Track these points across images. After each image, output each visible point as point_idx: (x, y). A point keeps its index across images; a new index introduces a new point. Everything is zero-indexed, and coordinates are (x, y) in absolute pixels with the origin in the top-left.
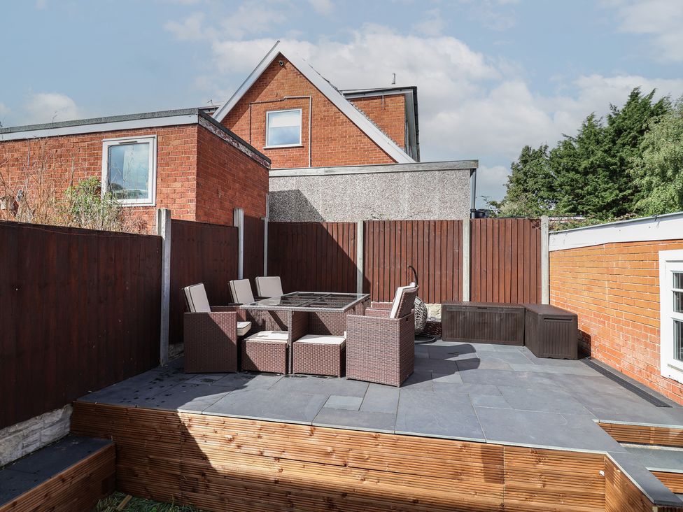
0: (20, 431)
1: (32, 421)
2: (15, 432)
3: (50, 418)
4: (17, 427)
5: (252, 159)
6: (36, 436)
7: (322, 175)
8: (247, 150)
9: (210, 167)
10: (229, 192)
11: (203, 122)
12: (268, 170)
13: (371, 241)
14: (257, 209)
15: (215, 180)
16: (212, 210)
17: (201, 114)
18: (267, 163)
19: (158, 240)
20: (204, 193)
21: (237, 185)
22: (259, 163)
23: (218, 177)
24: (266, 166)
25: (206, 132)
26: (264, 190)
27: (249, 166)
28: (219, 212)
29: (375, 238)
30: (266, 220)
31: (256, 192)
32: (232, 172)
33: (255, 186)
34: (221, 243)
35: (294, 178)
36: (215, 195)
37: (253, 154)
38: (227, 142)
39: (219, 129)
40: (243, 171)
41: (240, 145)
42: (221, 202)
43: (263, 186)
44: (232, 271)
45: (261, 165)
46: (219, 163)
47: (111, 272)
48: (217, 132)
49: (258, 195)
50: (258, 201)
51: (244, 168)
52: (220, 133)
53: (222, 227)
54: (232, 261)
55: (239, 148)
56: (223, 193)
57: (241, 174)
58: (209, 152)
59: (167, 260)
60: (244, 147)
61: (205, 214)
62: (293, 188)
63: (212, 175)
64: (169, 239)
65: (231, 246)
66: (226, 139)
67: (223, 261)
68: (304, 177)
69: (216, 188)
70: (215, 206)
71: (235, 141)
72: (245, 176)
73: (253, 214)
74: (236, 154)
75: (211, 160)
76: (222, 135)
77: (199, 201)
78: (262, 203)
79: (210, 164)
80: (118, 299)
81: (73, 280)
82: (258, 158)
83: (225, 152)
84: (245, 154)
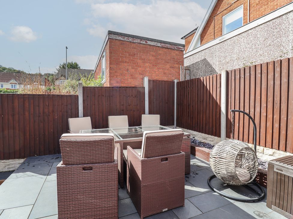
0: (6, 162)
1: (10, 160)
2: (3, 162)
3: (19, 161)
4: (5, 161)
5: (163, 47)
6: (13, 166)
7: (218, 44)
8: (156, 43)
9: (120, 58)
10: (139, 69)
11: (113, 36)
12: (182, 51)
13: (233, 87)
14: (170, 75)
15: (126, 64)
16: (124, 80)
17: (110, 33)
18: (180, 47)
19: (77, 97)
20: (116, 72)
21: (147, 64)
22: (171, 49)
23: (128, 63)
24: (179, 49)
25: (117, 41)
26: (177, 64)
27: (160, 52)
28: (130, 80)
29: (236, 84)
30: (176, 81)
31: (168, 66)
32: (142, 58)
33: (168, 62)
34: (128, 96)
35: (203, 51)
36: (126, 72)
37: (163, 44)
38: (136, 42)
39: (127, 37)
40: (153, 56)
41: (148, 41)
42: (131, 75)
43: (176, 61)
44: (138, 110)
45: (174, 49)
46: (129, 55)
47: (46, 110)
48: (126, 39)
49: (171, 67)
50: (171, 71)
51: (154, 54)
52: (128, 39)
53: (129, 88)
54: (138, 105)
55: (147, 44)
56: (133, 70)
57: (151, 58)
58: (120, 51)
59: (80, 105)
60: (153, 42)
61: (117, 82)
62: (203, 58)
63: (123, 62)
64: (81, 96)
65: (138, 97)
66: (135, 41)
67: (129, 106)
68: (208, 49)
69: (127, 68)
70: (126, 77)
71: (143, 40)
72: (156, 58)
73: (165, 79)
74: (146, 48)
75: (122, 54)
76: (130, 39)
77: (112, 76)
78: (176, 72)
79: (121, 57)
80: (51, 121)
81: (27, 113)
82: (169, 46)
83: (134, 48)
84: (154, 46)
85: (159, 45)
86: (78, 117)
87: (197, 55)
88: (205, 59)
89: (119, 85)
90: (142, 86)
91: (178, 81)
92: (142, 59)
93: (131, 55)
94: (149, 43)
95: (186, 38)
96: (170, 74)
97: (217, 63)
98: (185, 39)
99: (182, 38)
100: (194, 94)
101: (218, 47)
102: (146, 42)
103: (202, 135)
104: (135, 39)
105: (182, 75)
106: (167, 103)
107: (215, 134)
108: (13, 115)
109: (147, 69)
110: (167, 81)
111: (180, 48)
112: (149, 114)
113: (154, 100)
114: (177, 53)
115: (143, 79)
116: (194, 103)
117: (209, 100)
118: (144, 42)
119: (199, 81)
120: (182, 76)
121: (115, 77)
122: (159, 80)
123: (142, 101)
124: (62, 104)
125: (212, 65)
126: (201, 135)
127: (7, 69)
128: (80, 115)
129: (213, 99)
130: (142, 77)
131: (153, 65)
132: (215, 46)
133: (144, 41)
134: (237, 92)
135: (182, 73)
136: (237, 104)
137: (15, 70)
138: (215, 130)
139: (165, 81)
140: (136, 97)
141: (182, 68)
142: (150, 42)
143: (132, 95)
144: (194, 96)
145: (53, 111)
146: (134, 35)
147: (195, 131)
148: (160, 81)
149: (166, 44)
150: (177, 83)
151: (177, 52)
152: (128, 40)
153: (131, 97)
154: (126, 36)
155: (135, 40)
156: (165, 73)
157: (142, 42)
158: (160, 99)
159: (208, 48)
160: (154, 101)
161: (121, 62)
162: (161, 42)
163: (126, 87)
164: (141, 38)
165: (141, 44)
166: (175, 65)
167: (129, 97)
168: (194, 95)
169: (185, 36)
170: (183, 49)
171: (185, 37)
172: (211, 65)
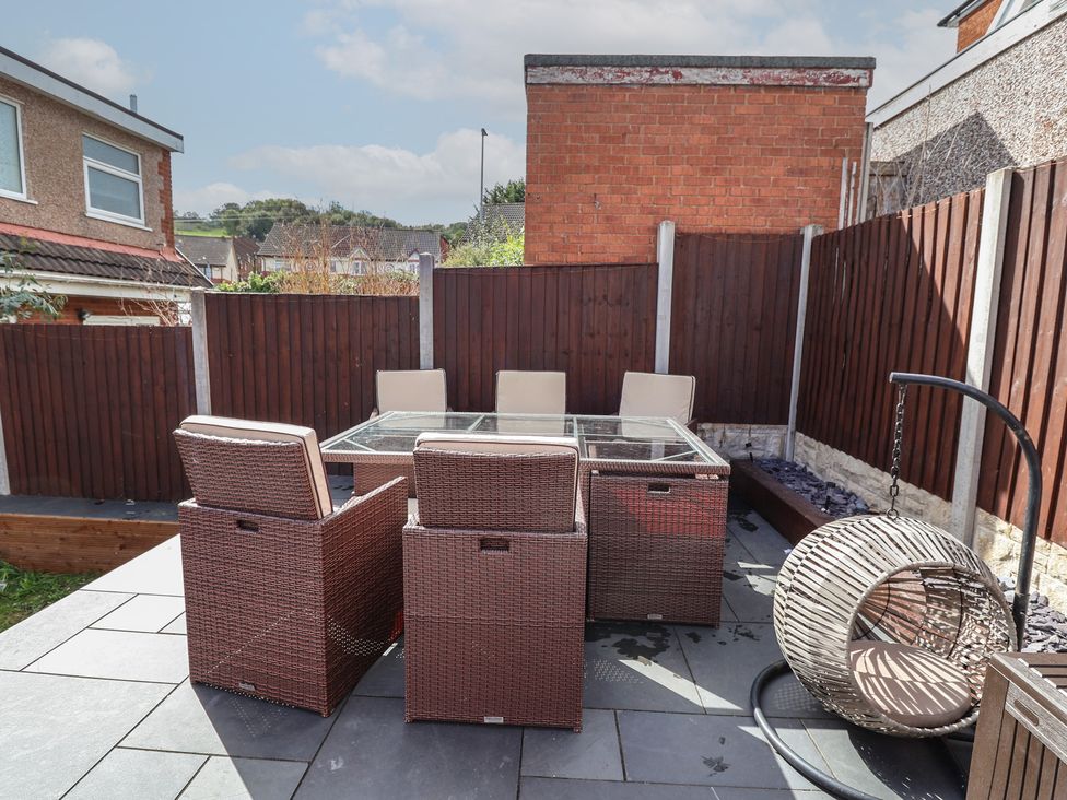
7: (1043, 29)
8: (723, 72)
9: (568, 156)
10: (643, 190)
11: (542, 75)
12: (860, 91)
13: (1035, 257)
14: (783, 208)
15: (586, 177)
16: (578, 237)
17: (532, 62)
18: (846, 72)
19: (413, 303)
20: (548, 210)
21: (677, 169)
22: (799, 88)
23: (597, 170)
24: (841, 82)
25: (556, 89)
26: (825, 153)
27: (742, 110)
28: (600, 239)
29: (1051, 241)
30: (809, 233)
31: (776, 168)
32: (657, 144)
33: (777, 152)
34: (590, 300)
35: (970, 79)
36: (587, 209)
37: (756, 73)
38: (632, 83)
39: (595, 69)
40: (706, 129)
41: (684, 72)
42: (608, 219)
43: (822, 142)
44: (627, 355)
45: (814, 89)
46: (603, 139)
47: (331, 343)
48: (591, 75)
49: (791, 172)
50: (791, 188)
51: (712, 120)
52: (601, 76)
53: (592, 269)
54: (629, 336)
55: (683, 81)
56: (616, 198)
57: (696, 138)
58: (566, 127)
59: (425, 330)
60: (710, 70)
61: (553, 249)
62: (968, 112)
63: (575, 169)
64: (427, 300)
65: (628, 304)
66: (627, 79)
67: (592, 336)
68: (993, 65)
69: (592, 192)
70: (586, 229)
71: (663, 70)
72: (719, 138)
73: (760, 224)
74: (675, 99)
75: (574, 139)
76: (610, 75)
77: (534, 228)
78: (818, 190)
79: (570, 150)
80: (345, 377)
81: (285, 350)
82: (787, 76)
83: (626, 108)
84: (715, 85)
85: (738, 77)
86: (418, 368)
87: (944, 99)
88: (977, 115)
89: (558, 258)
90: (649, 261)
91: (821, 232)
92: (657, 150)
93: (612, 140)
94: (690, 75)
95: (966, 19)
96: (785, 203)
97: (1030, 128)
98: (961, 22)
99: (944, 23)
100: (870, 290)
101: (1044, 45)
102: (677, 75)
103: (881, 478)
104: (626, 70)
105: (847, 203)
106: (759, 329)
107: (930, 484)
108: (254, 355)
109: (677, 190)
110: (766, 236)
111: (848, 79)
112: (670, 373)
113: (699, 313)
114: (831, 102)
115: (655, 231)
116: (866, 332)
117: (923, 319)
118: (668, 78)
119: (894, 227)
120: (847, 208)
121: (546, 228)
122: (729, 232)
123: (646, 320)
124: (374, 325)
125: (1006, 143)
126: (878, 481)
127: (354, 216)
128: (422, 363)
129: (943, 317)
130: (651, 224)
131: (705, 171)
132: (1029, 43)
133: (667, 72)
134: (1051, 282)
135: (848, 196)
136: (1042, 345)
137: (374, 219)
138: (933, 465)
139: (755, 237)
140: (619, 302)
141: (850, 171)
142: (695, 71)
143: (605, 297)
144: (869, 303)
145: (349, 347)
146: (623, 56)
147: (857, 456)
148: (729, 236)
149: (770, 67)
150: (816, 241)
151: (831, 100)
152: (600, 81)
153: (600, 304)
154: (593, 65)
155: (628, 74)
156: (758, 201)
157: (657, 79)
158: (726, 314)
159: (995, 57)
160: (699, 320)
161: (569, 170)
162: (746, 63)
163: (583, 267)
164: (655, 63)
165: (654, 85)
166: (814, 162)
167: (591, 304)
168: (869, 298)
169: (961, 8)
170: (864, 82)
171: (957, 13)
172: (1002, 146)
